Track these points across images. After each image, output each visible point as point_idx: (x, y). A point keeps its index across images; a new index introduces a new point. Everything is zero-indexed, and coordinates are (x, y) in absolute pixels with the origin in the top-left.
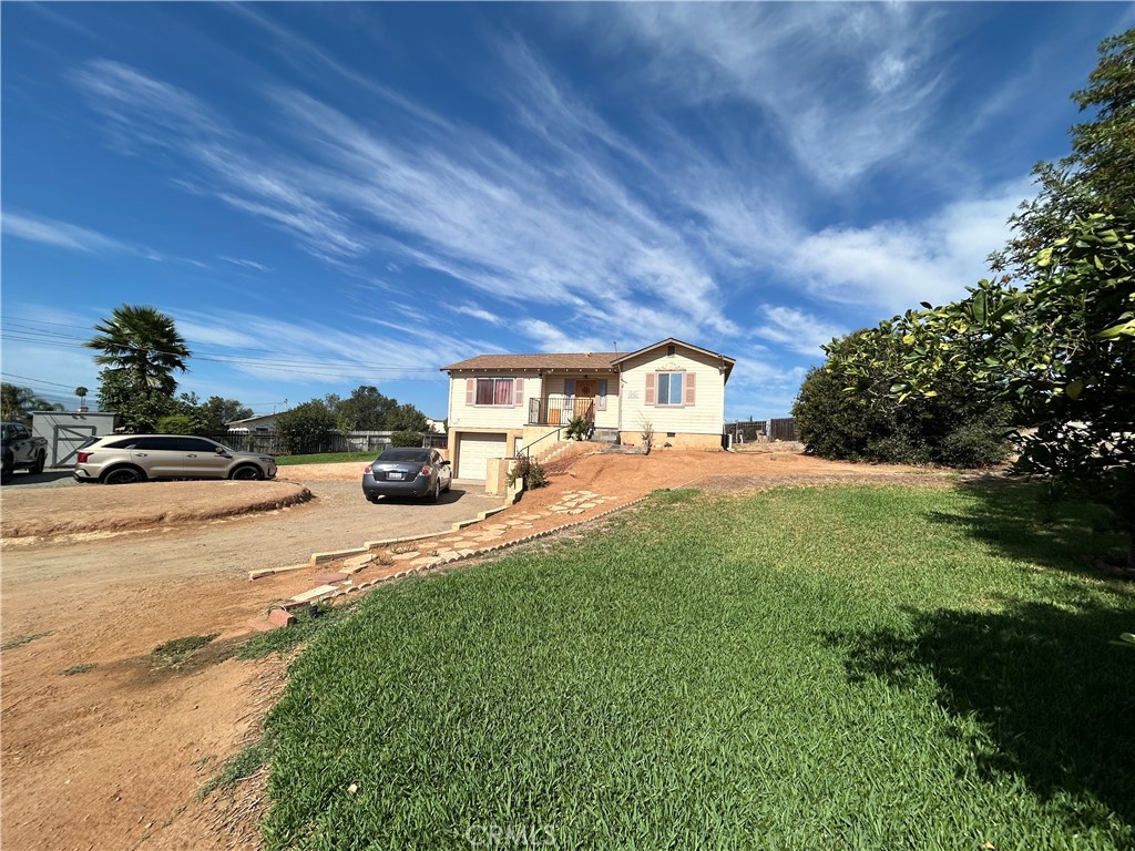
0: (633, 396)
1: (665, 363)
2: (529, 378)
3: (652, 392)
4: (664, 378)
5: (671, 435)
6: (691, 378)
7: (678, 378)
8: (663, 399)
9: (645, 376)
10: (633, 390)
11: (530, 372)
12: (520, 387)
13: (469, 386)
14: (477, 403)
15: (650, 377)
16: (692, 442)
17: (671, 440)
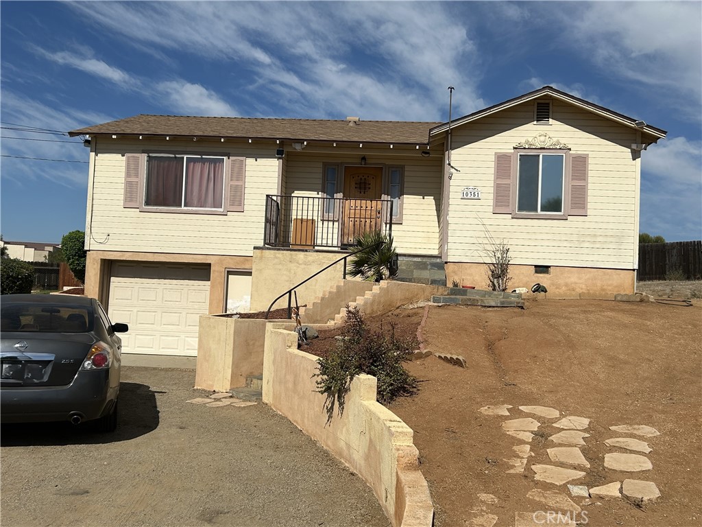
0: (471, 195)
1: (532, 134)
2: (256, 157)
3: (507, 187)
4: (528, 162)
5: (542, 269)
6: (581, 163)
7: (555, 163)
8: (527, 203)
9: (493, 158)
10: (472, 184)
11: (260, 147)
12: (239, 174)
13: (131, 171)
14: (147, 203)
15: (502, 160)
16: (581, 284)
17: (543, 279)
